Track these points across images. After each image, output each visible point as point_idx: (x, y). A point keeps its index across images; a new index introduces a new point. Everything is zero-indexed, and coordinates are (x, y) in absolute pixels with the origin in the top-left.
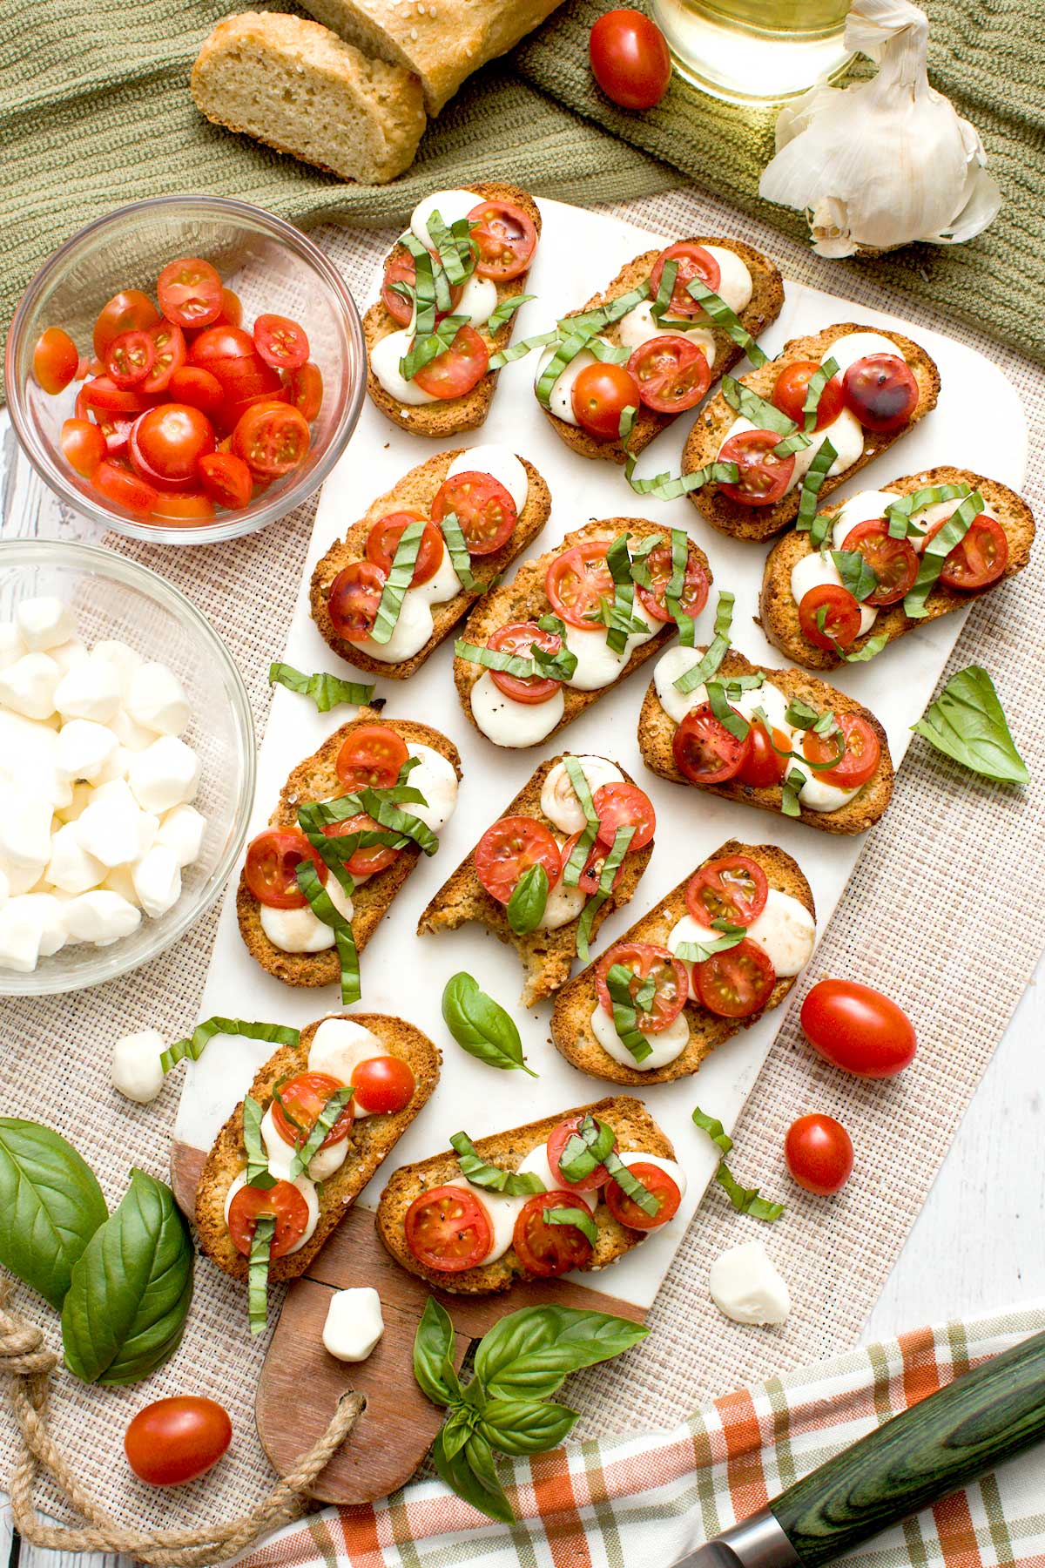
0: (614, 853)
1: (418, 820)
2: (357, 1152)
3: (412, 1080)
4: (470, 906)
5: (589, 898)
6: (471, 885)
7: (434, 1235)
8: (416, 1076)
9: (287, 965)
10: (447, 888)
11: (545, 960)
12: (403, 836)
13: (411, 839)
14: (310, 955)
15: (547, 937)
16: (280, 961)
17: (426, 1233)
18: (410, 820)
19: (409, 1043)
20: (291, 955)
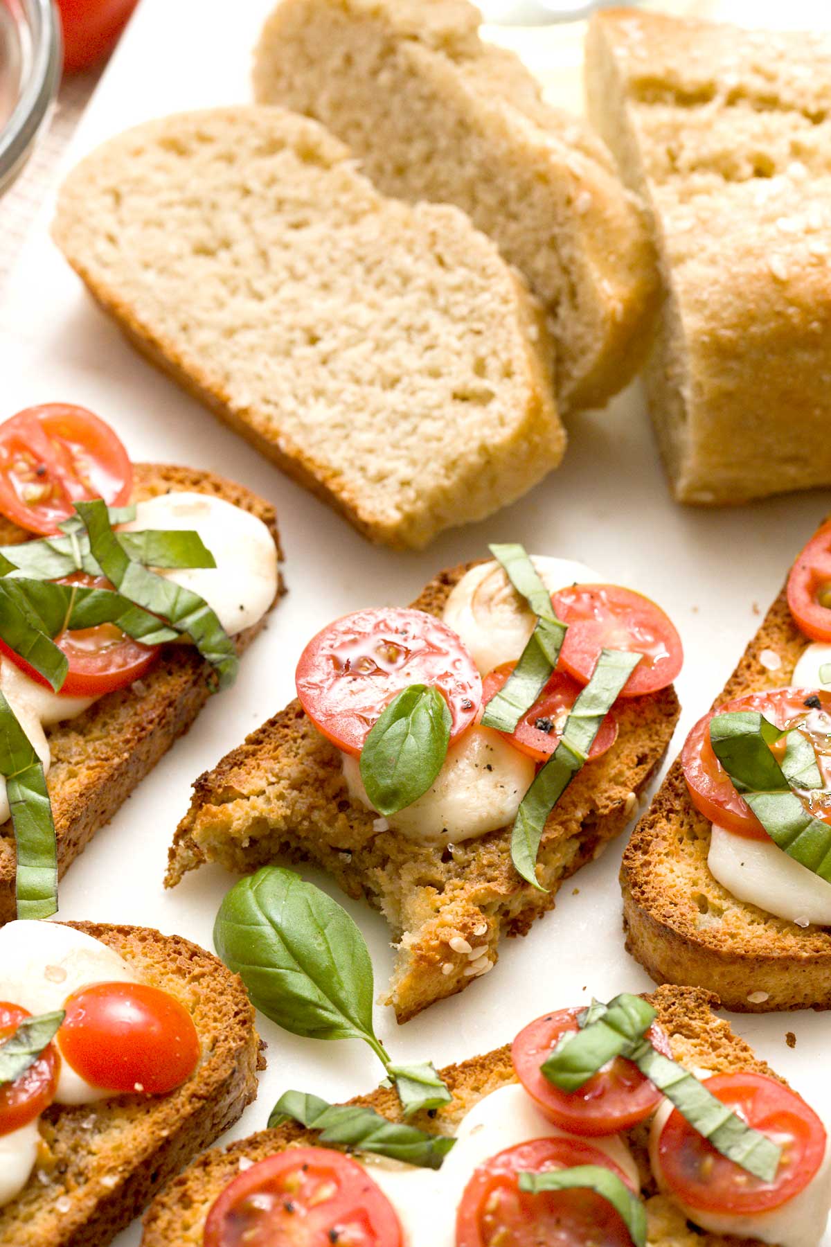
0: (590, 691)
1: (201, 603)
3: (196, 1044)
4: (281, 797)
5: (540, 767)
6: (284, 761)
8: (205, 1040)
10: (234, 761)
11: (439, 899)
13: (184, 634)
15: (447, 857)
18: (185, 600)
19: (196, 978)
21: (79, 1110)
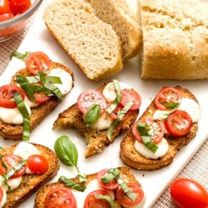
0: (124, 108)
1: (57, 88)
2: (23, 185)
3: (48, 166)
5: (114, 120)
6: (74, 112)
7: (56, 202)
8: (50, 165)
9: (5, 127)
11: (95, 140)
12: (52, 92)
13: (54, 94)
14: (14, 125)
15: (97, 133)
16: (3, 126)
17: (53, 202)
18: (55, 88)
19: (50, 155)
20: (7, 124)
21: (29, 175)
